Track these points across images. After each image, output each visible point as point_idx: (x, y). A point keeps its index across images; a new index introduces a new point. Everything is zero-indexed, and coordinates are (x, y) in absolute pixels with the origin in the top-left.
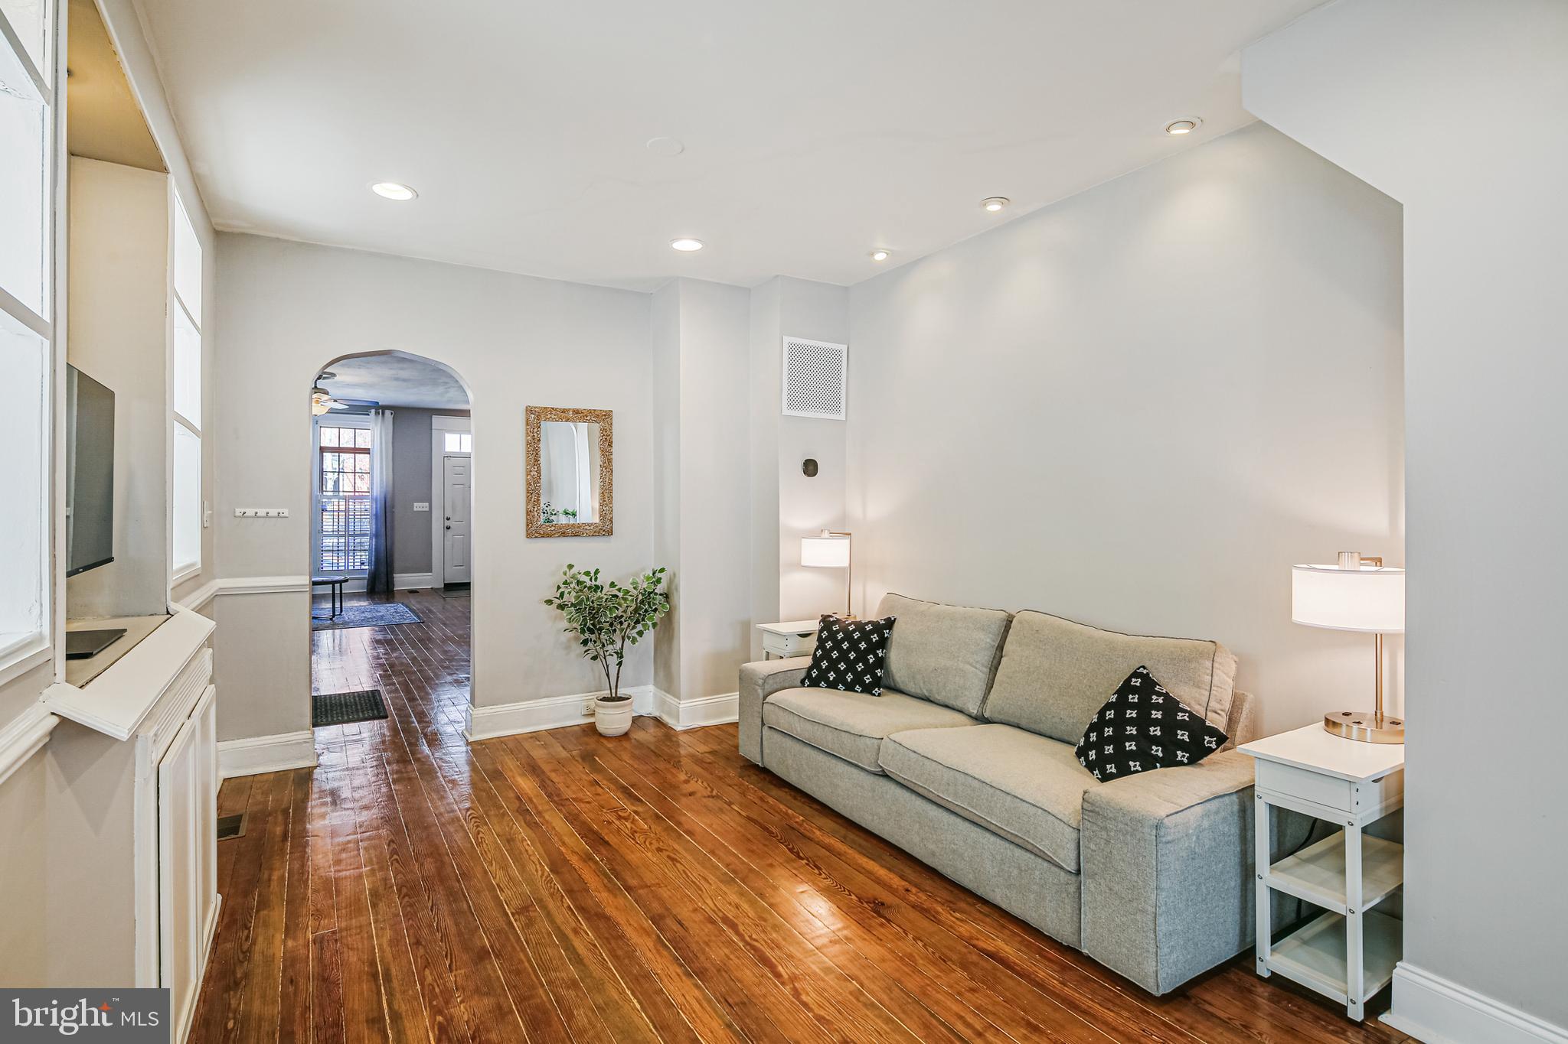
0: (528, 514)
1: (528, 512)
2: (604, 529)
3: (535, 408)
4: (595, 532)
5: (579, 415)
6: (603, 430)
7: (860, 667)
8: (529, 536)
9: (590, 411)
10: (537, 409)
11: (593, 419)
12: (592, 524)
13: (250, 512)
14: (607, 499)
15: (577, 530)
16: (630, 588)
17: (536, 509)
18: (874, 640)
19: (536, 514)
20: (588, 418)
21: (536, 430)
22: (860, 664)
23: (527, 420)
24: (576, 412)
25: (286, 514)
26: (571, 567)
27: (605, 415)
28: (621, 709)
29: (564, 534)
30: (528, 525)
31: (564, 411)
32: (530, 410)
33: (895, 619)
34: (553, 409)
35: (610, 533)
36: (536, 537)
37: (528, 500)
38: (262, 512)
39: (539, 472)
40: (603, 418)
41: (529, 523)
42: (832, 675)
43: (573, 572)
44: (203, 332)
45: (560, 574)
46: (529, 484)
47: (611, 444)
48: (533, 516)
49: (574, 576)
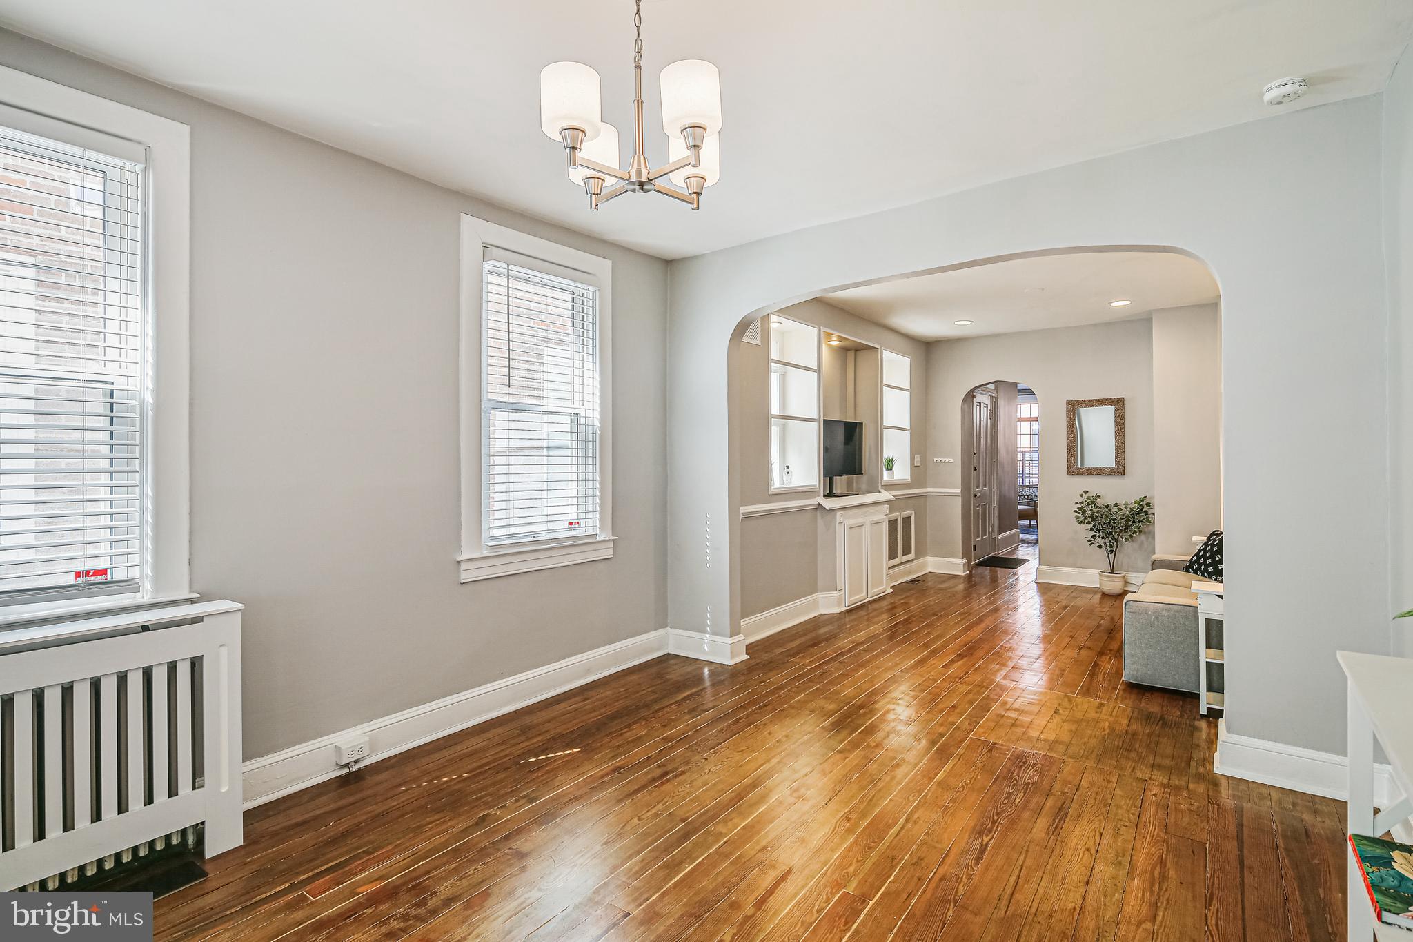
1: (1069, 461)
2: (1120, 470)
3: (1072, 401)
4: (1110, 473)
5: (1101, 402)
6: (1116, 410)
8: (1069, 473)
9: (1109, 399)
11: (1111, 403)
12: (1109, 468)
13: (939, 460)
14: (1120, 453)
15: (1099, 471)
16: (1123, 507)
17: (1073, 459)
19: (1072, 461)
20: (1108, 403)
21: (1072, 414)
23: (1067, 409)
24: (1098, 401)
25: (952, 461)
26: (1086, 492)
27: (1119, 400)
29: (1091, 474)
30: (1068, 468)
31: (1089, 401)
32: (1068, 403)
34: (1085, 400)
35: (1123, 473)
36: (1073, 475)
37: (1068, 454)
39: (1075, 437)
40: (1119, 403)
41: (1069, 466)
42: (1195, 566)
43: (1087, 495)
44: (911, 391)
45: (1081, 496)
46: (1068, 445)
47: (1123, 418)
48: (1071, 463)
49: (1088, 498)
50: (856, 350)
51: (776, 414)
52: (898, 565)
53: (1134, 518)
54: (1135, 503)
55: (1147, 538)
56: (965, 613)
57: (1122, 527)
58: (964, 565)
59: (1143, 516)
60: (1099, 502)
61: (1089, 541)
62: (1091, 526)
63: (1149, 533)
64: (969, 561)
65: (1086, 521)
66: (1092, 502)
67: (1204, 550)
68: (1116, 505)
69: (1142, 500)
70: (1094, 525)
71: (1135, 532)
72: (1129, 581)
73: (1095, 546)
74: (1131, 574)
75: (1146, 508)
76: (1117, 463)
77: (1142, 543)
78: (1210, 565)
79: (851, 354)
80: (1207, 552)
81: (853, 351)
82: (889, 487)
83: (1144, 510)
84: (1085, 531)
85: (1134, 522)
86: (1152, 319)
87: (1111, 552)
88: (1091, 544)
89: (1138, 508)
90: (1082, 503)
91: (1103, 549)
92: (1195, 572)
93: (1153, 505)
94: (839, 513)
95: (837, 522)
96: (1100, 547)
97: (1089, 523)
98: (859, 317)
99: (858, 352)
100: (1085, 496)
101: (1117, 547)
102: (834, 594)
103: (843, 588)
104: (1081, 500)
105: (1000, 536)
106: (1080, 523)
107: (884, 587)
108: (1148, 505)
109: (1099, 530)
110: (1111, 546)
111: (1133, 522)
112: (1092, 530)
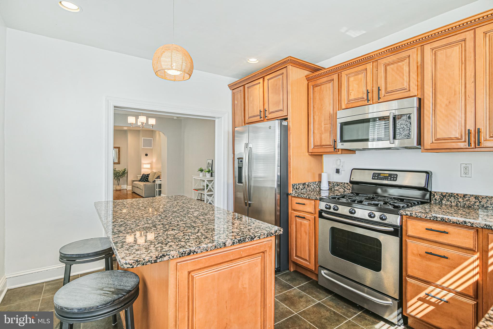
16: (121, 171)
35: (119, 164)
47: (120, 151)
76: (118, 161)
80: (143, 177)
85: (123, 174)
89: (124, 171)
91: (117, 180)
92: (141, 181)
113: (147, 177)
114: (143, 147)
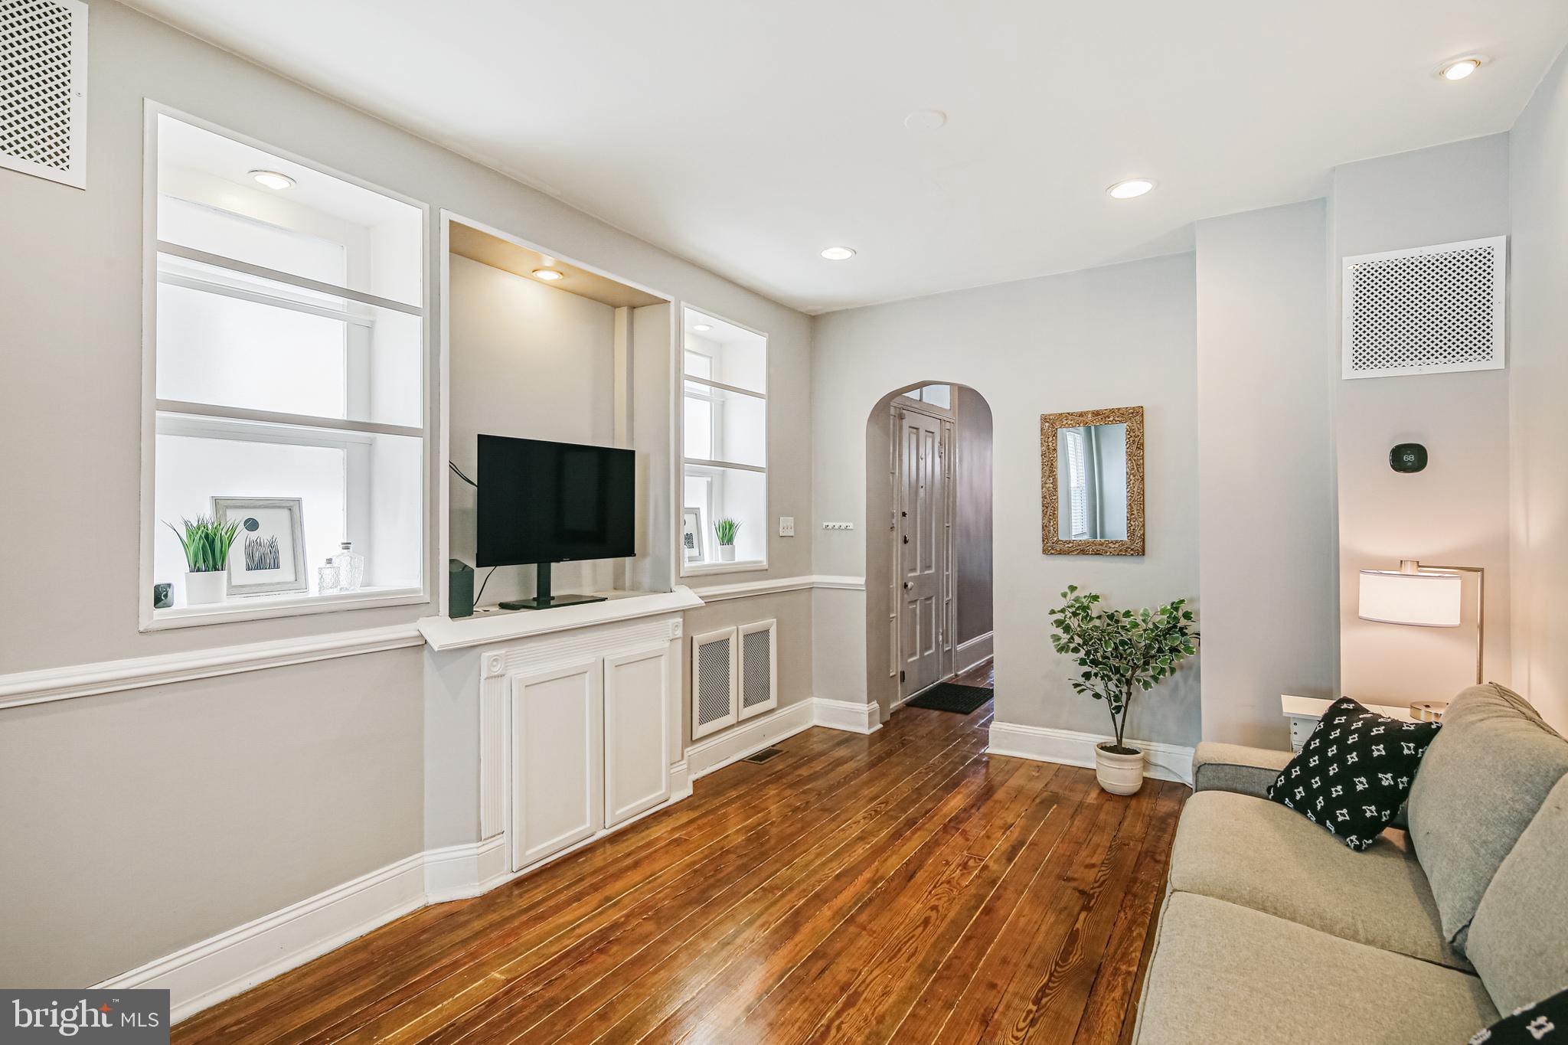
0: (1043, 530)
1: (1044, 527)
2: (1135, 547)
3: (1050, 415)
4: (1121, 551)
5: (1102, 418)
6: (1130, 431)
7: (1337, 791)
8: (1045, 551)
9: (1112, 411)
10: (1051, 417)
11: (1117, 419)
12: (1117, 542)
13: (831, 525)
14: (1135, 512)
15: (1099, 548)
16: (1140, 619)
17: (1052, 524)
18: (1376, 754)
19: (1052, 528)
20: (1111, 419)
21: (1051, 439)
22: (1339, 788)
23: (1042, 429)
25: (851, 527)
26: (1073, 588)
27: (1132, 413)
28: (1117, 763)
30: (1043, 541)
31: (1083, 415)
32: (1045, 419)
33: (1439, 728)
34: (1068, 414)
35: (1142, 552)
36: (1052, 554)
37: (1044, 514)
38: (837, 525)
39: (1055, 483)
40: (1133, 417)
41: (1045, 538)
42: (1300, 793)
43: (1076, 594)
44: (769, 397)
45: (1064, 595)
46: (1044, 497)
47: (1141, 446)
48: (1049, 531)
49: (1077, 600)
50: (633, 308)
51: (340, 417)
52: (732, 726)
53: (1160, 642)
54: (1163, 612)
55: (1186, 679)
56: (777, 888)
57: (1138, 659)
58: (870, 715)
59: (1176, 640)
60: (1095, 610)
61: (1076, 685)
62: (1082, 654)
63: (1190, 668)
64: (883, 705)
65: (1072, 646)
66: (1085, 608)
67: (1321, 751)
68: (1127, 614)
69: (1175, 607)
70: (1088, 653)
71: (1162, 671)
72: (1153, 760)
73: (1088, 693)
74: (1156, 746)
75: (1183, 622)
76: (1131, 533)
77: (1176, 688)
78: (1339, 802)
79: (622, 314)
80: (1331, 743)
81: (625, 309)
82: (695, 580)
83: (1179, 625)
84: (1070, 666)
85: (1160, 650)
86: (1194, 253)
87: (1118, 709)
88: (1080, 692)
89: (1168, 623)
90: (1063, 611)
91: (1104, 701)
92: (1301, 807)
93: (1198, 614)
94: (487, 655)
95: (484, 675)
96: (1097, 696)
97: (1076, 650)
98: (599, 223)
99: (636, 310)
100: (1071, 596)
101: (1128, 699)
102: (471, 849)
103: (506, 827)
104: (1063, 603)
105: (960, 647)
106: (1062, 649)
107: (663, 791)
108: (1187, 616)
109: (1095, 663)
110: (1117, 698)
111: (1158, 652)
112: (1083, 662)
113: (1387, 779)
114: (1359, 362)
